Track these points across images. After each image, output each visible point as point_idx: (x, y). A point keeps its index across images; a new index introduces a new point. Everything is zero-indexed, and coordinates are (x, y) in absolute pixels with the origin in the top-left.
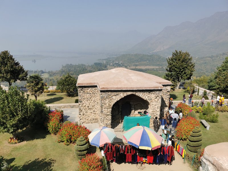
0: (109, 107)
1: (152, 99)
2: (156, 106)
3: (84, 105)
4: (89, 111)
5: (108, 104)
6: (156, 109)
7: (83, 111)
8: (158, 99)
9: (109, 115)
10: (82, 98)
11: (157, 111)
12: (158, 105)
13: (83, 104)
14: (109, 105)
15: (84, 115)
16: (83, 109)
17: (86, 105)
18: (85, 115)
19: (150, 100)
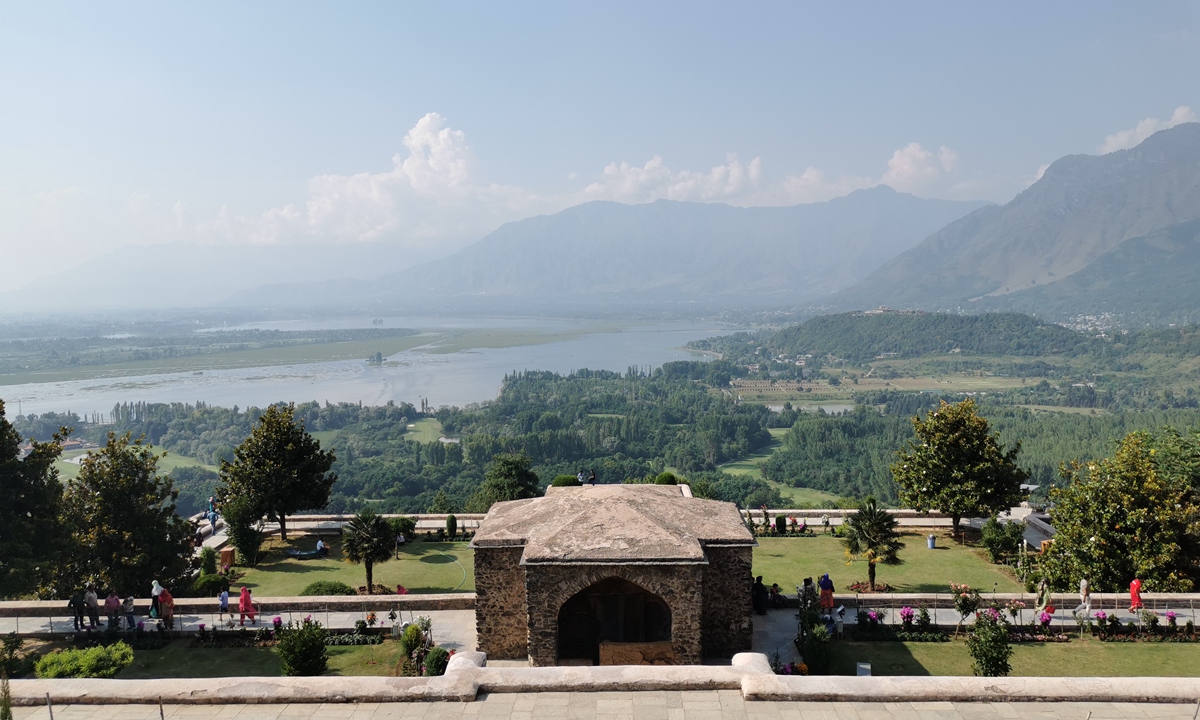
0: (549, 611)
1: (675, 590)
2: (689, 614)
3: (490, 603)
4: (504, 620)
5: (546, 604)
6: (689, 622)
7: (488, 619)
8: (693, 593)
9: (549, 634)
10: (483, 583)
11: (692, 628)
12: (694, 609)
13: (487, 600)
14: (549, 606)
15: (489, 630)
16: (487, 615)
17: (497, 603)
18: (493, 633)
19: (666, 594)
